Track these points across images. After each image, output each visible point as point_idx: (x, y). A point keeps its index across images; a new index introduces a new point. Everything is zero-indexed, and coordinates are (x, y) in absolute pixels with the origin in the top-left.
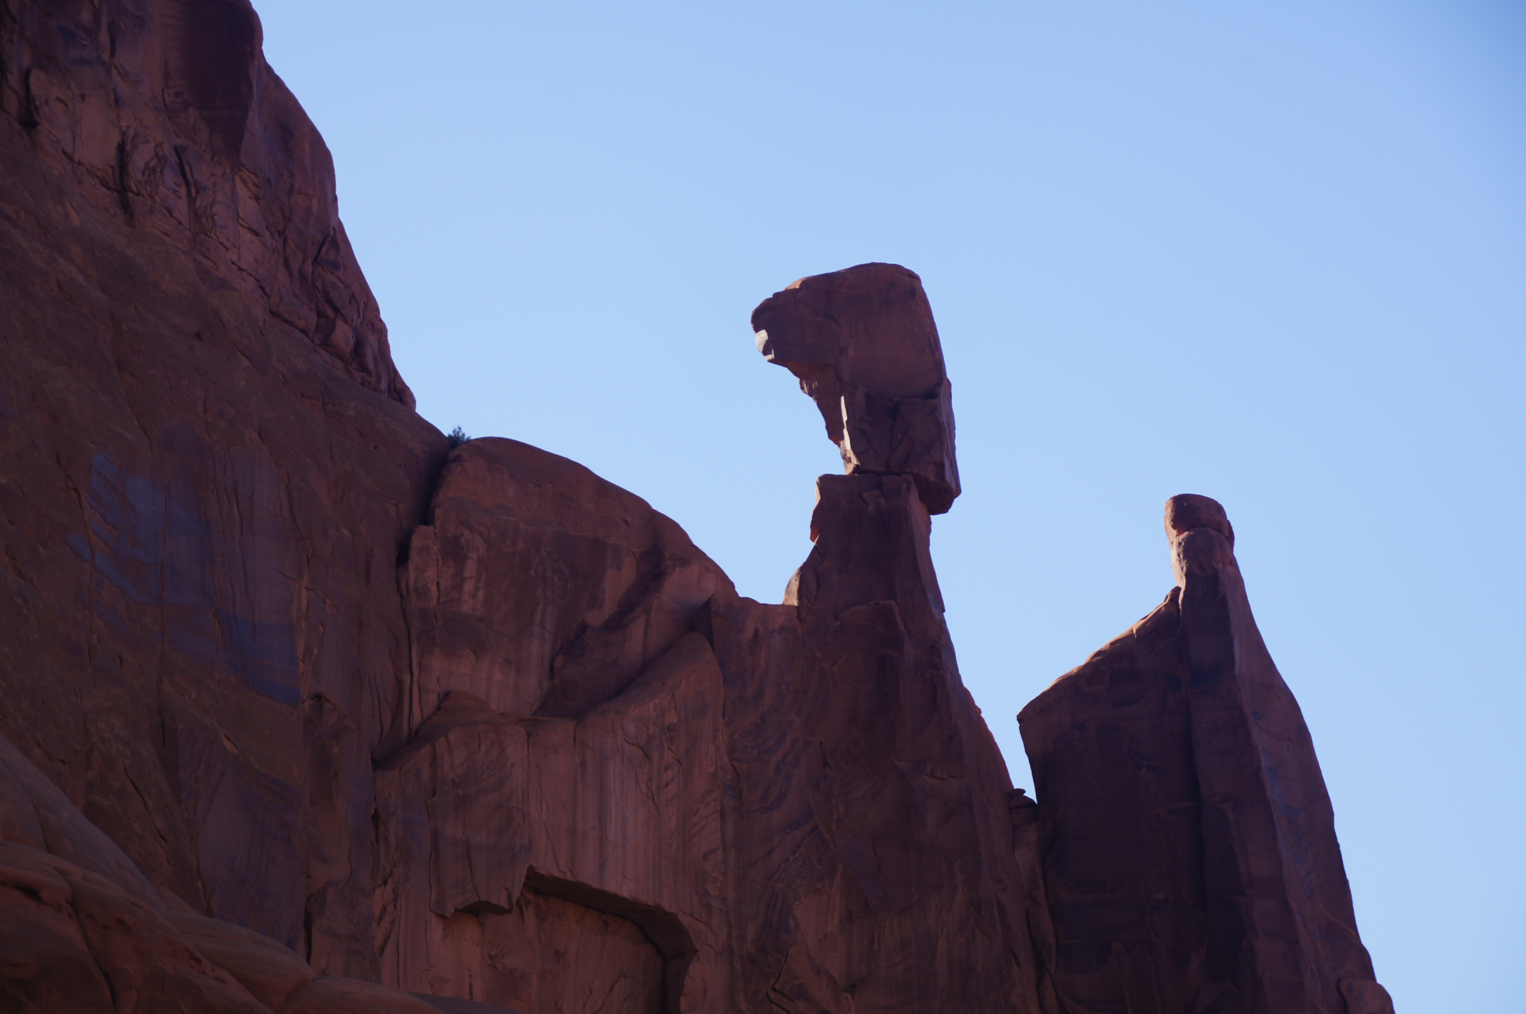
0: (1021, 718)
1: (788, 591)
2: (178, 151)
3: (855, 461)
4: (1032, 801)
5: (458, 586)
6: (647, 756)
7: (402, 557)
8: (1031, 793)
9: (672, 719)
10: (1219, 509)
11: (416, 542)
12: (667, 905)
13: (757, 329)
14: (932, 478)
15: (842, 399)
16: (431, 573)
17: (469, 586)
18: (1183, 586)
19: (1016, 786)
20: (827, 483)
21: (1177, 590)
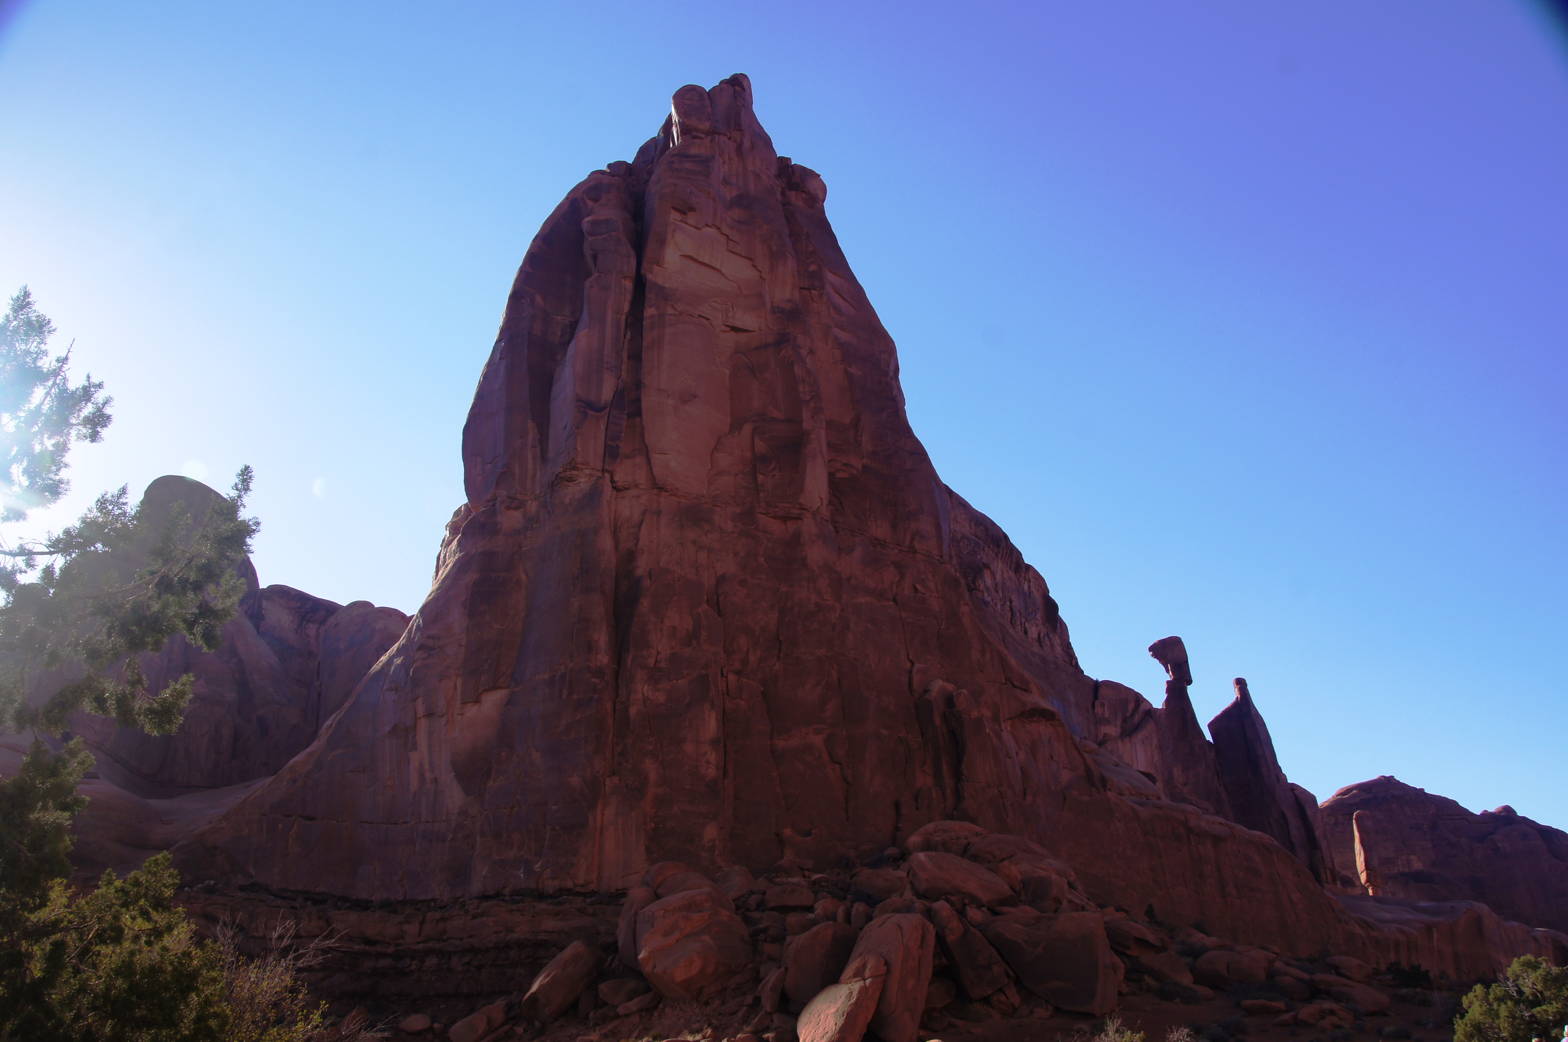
0: (1208, 726)
1: (1163, 705)
2: (1047, 632)
3: (1173, 677)
4: (1211, 743)
5: (1104, 712)
6: (1143, 743)
7: (1093, 707)
8: (1211, 741)
9: (1147, 735)
10: (1245, 680)
11: (1096, 704)
12: (1150, 772)
13: (1150, 651)
14: (1188, 679)
15: (1169, 665)
16: (1099, 710)
17: (1106, 712)
18: (1239, 696)
19: (1207, 740)
20: (1168, 682)
21: (1238, 697)
